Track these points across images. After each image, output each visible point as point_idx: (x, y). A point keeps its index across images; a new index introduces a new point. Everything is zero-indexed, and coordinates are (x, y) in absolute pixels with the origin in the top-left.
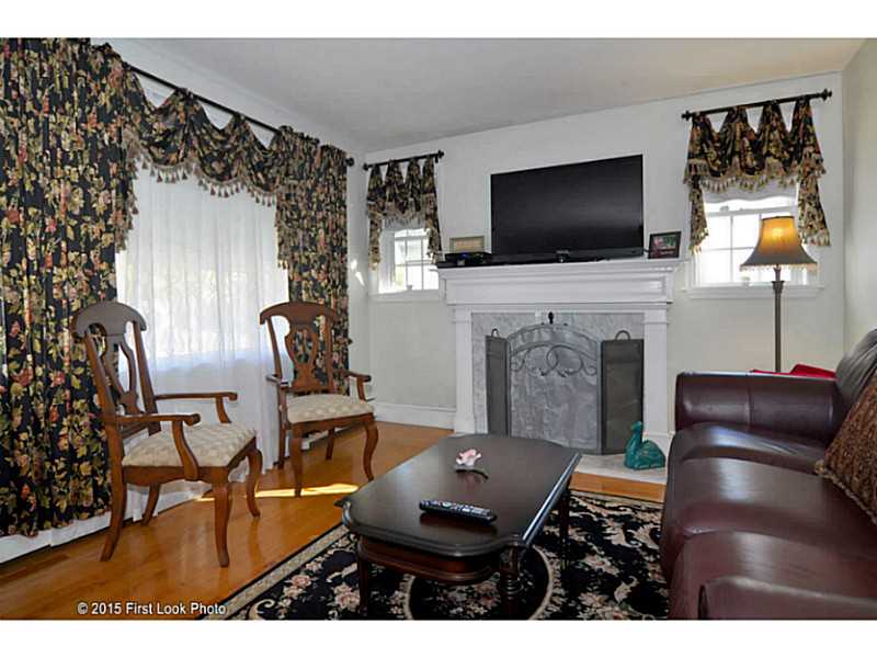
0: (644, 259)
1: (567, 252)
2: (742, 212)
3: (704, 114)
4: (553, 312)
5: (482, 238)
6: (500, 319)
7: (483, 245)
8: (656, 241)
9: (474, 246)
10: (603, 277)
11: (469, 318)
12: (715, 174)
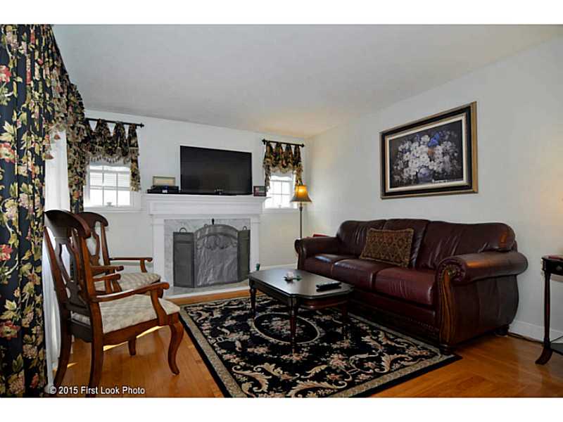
0: (252, 196)
1: (222, 190)
2: (277, 181)
3: (270, 142)
4: (215, 218)
5: (174, 178)
6: (181, 223)
7: (174, 182)
8: (257, 189)
9: (169, 183)
10: (224, 203)
11: (163, 222)
12: (274, 166)
